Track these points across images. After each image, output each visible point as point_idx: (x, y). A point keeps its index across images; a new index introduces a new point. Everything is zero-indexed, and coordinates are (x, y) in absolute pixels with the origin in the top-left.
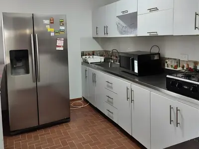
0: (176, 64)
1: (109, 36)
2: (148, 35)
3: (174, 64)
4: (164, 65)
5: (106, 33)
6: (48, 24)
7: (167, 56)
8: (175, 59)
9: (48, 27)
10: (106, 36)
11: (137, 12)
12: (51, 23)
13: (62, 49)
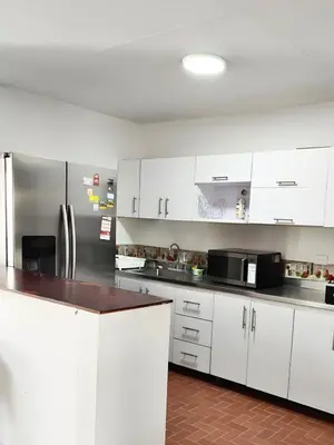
0: (305, 270)
1: (169, 217)
2: (274, 222)
3: (302, 270)
4: (284, 272)
5: (163, 210)
6: (89, 187)
7: (288, 258)
8: (305, 263)
9: (90, 191)
10: (162, 217)
11: (250, 183)
12: (95, 184)
13: (107, 237)
